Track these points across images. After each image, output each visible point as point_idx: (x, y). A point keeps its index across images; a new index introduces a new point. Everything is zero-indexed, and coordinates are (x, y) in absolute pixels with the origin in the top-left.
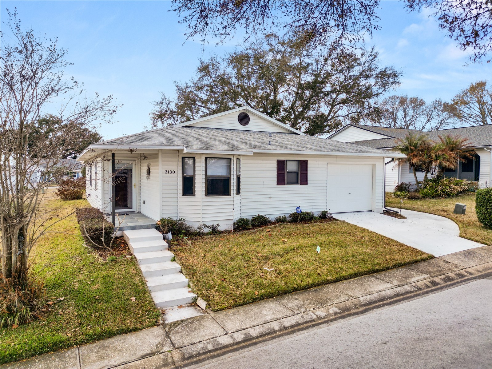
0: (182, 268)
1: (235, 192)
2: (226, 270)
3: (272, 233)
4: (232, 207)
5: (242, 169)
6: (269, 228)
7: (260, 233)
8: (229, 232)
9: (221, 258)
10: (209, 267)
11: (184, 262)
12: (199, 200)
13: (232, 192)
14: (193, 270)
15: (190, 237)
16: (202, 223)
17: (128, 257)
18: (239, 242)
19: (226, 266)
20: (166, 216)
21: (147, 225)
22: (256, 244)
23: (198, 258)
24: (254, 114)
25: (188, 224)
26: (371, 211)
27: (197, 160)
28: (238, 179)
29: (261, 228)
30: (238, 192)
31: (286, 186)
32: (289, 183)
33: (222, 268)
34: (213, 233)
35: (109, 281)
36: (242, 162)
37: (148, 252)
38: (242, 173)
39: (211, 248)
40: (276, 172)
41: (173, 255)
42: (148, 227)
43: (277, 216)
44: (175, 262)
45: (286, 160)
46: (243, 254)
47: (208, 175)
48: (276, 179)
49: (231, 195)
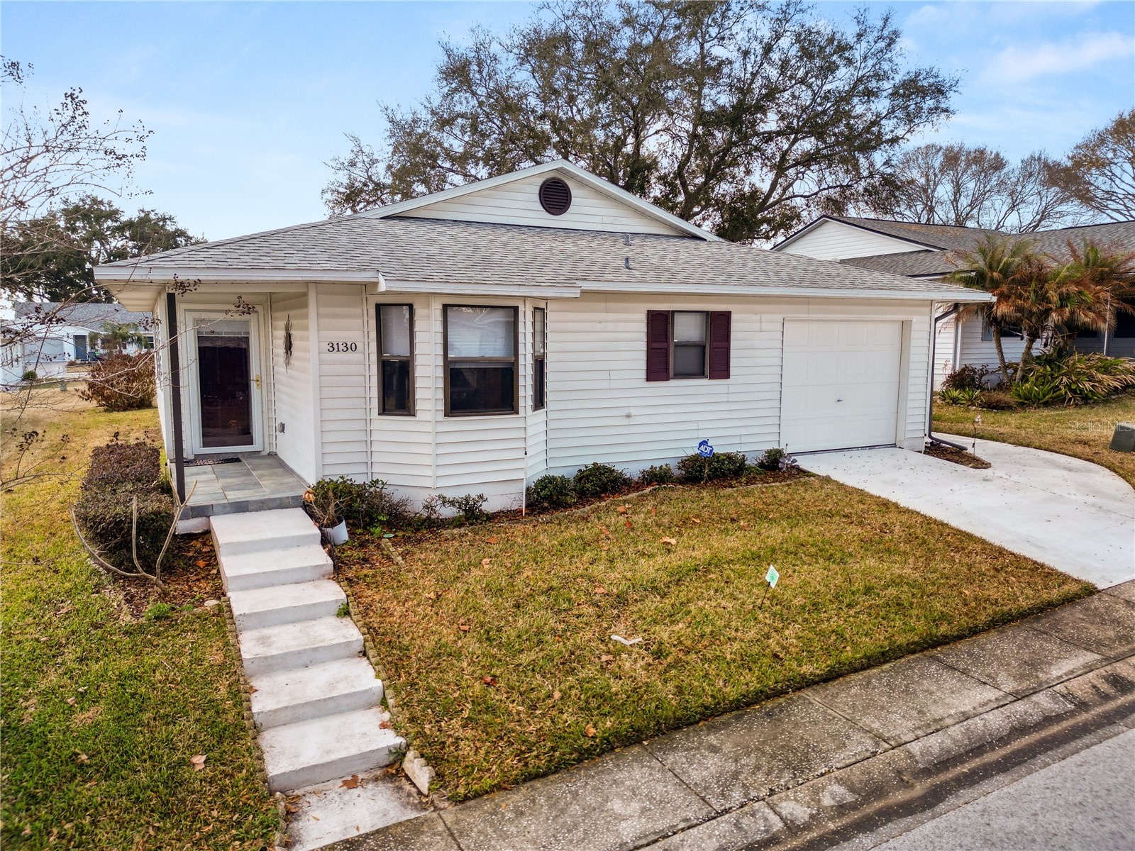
0: (366, 640)
1: (530, 402)
2: (500, 646)
3: (635, 518)
4: (521, 444)
5: (550, 337)
6: (625, 502)
7: (599, 518)
8: (511, 516)
9: (487, 602)
10: (448, 634)
11: (374, 620)
12: (428, 428)
13: (521, 403)
14: (401, 649)
15: (400, 534)
16: (434, 494)
17: (211, 603)
18: (540, 548)
19: (499, 630)
20: (334, 474)
21: (281, 499)
22: (588, 555)
23: (418, 605)
24: (583, 183)
25: (396, 498)
26: (894, 445)
27: (419, 312)
28: (540, 365)
29: (603, 504)
30: (539, 402)
31: (672, 383)
32: (681, 375)
33: (488, 639)
34: (467, 519)
35: (133, 695)
36: (551, 317)
37: (273, 585)
38: (551, 347)
39: (459, 571)
40: (643, 346)
41: (343, 596)
42: (282, 505)
43: (647, 467)
44: (347, 620)
45: (673, 312)
46: (551, 588)
47: (451, 355)
48: (643, 366)
49: (517, 413)
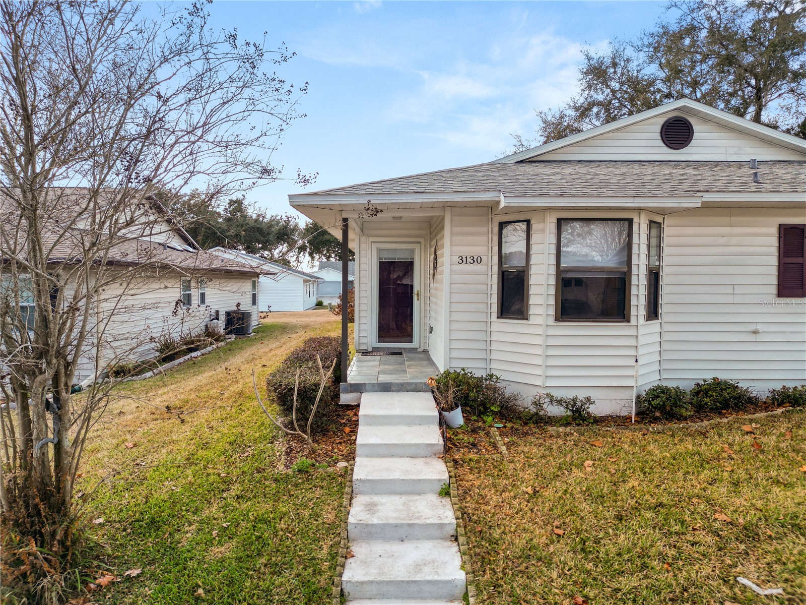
0: (458, 525)
1: (642, 312)
3: (764, 439)
4: (632, 352)
5: (666, 251)
6: (751, 421)
7: (720, 435)
8: (621, 421)
12: (539, 331)
13: (633, 312)
15: (509, 425)
16: (543, 392)
17: (342, 464)
18: (649, 458)
21: (416, 384)
22: (706, 474)
23: (515, 497)
24: (706, 119)
25: (508, 393)
27: (535, 226)
28: (654, 277)
29: (725, 420)
30: (653, 312)
34: (575, 419)
36: (667, 231)
37: (392, 456)
38: (666, 260)
39: (560, 469)
40: (774, 261)
41: (446, 476)
43: (778, 387)
47: (564, 264)
48: (774, 280)
49: (629, 321)
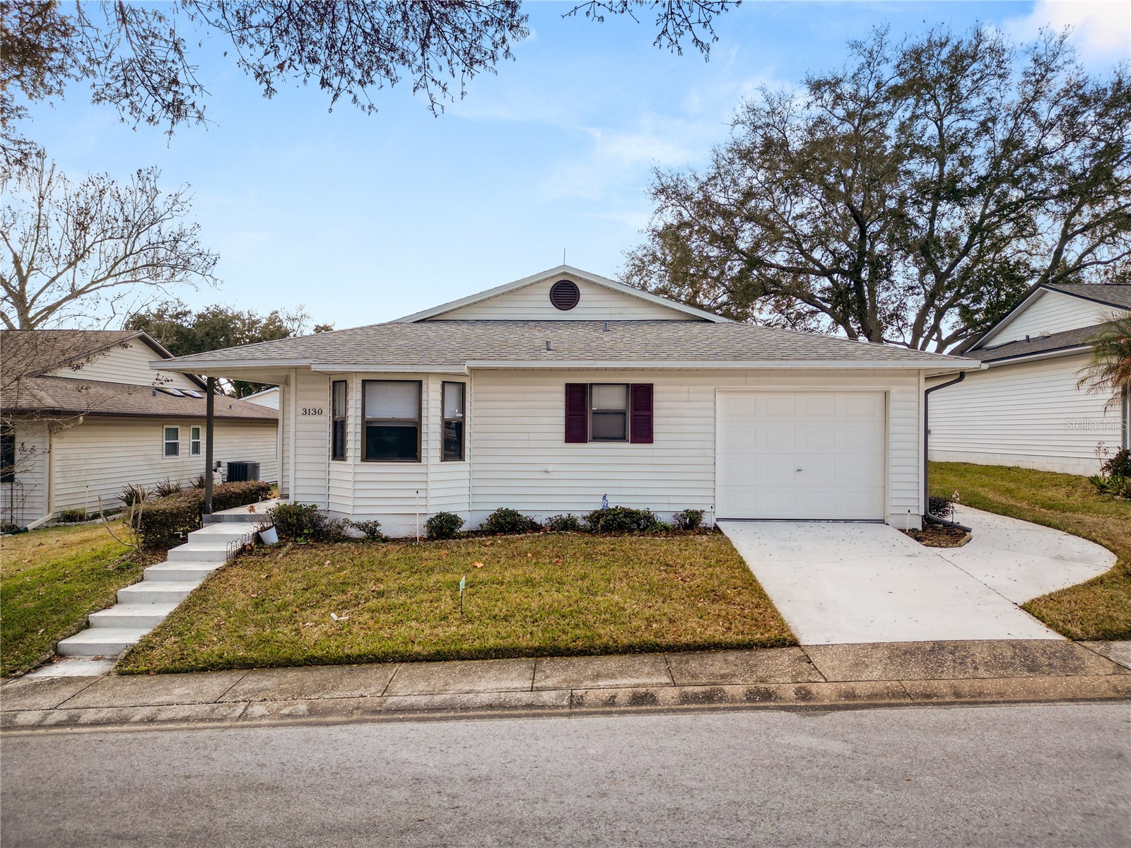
1: (436, 455)
5: (474, 405)
8: (408, 541)
12: (352, 469)
13: (425, 454)
15: (311, 543)
20: (303, 501)
24: (591, 283)
26: (882, 521)
27: (349, 386)
30: (453, 455)
31: (590, 445)
32: (596, 438)
34: (369, 539)
36: (469, 390)
37: (195, 561)
38: (473, 413)
40: (562, 413)
41: (214, 569)
43: (553, 516)
45: (591, 385)
47: (368, 417)
48: (562, 429)
49: (420, 462)
